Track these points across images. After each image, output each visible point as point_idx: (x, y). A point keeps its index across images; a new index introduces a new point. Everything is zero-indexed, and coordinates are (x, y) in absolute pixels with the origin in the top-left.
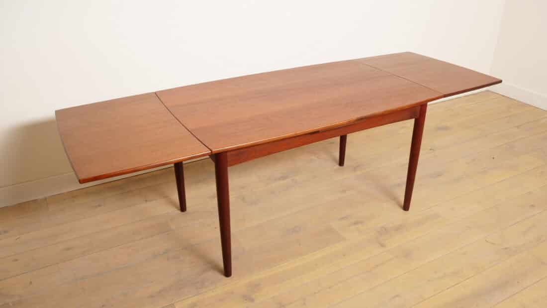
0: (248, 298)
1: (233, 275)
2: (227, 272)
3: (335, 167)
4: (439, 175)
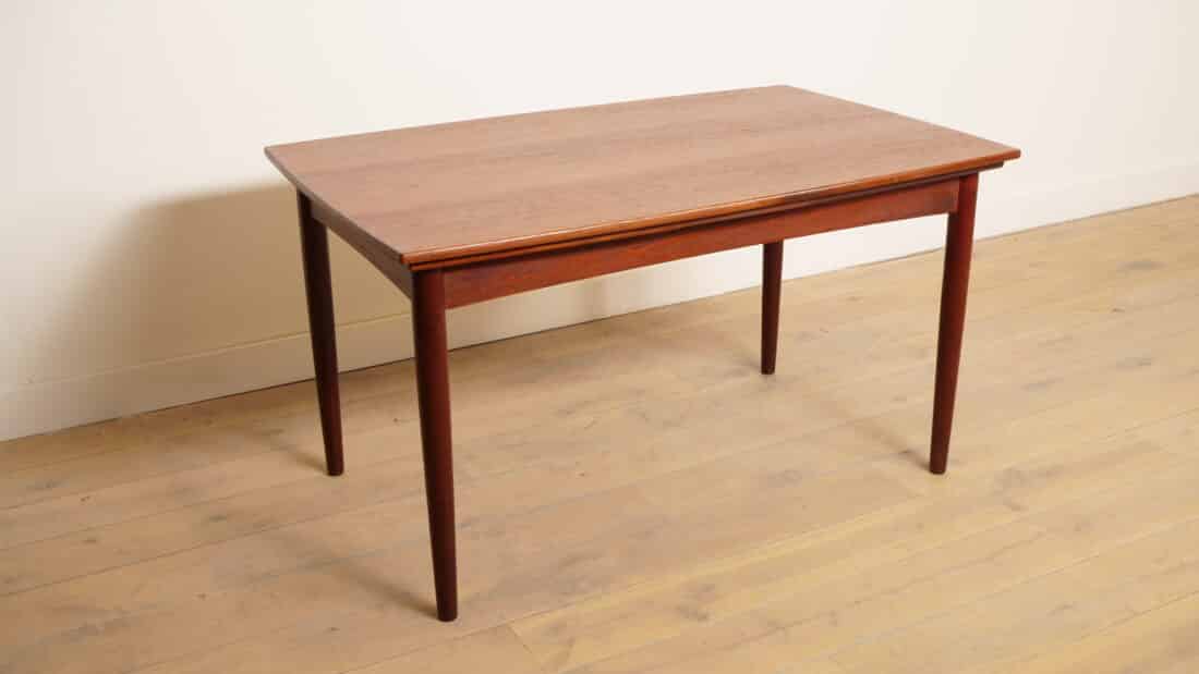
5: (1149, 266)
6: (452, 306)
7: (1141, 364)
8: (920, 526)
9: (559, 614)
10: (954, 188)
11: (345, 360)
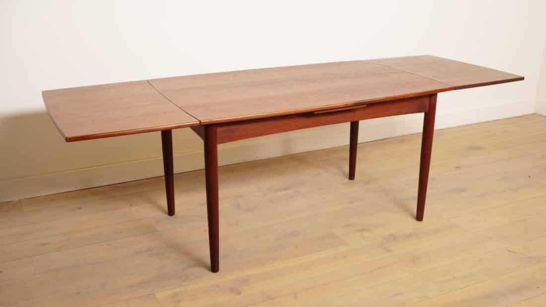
0: (235, 291)
1: (220, 271)
2: (214, 268)
3: (345, 181)
4: (463, 190)
5: (479, 148)
6: (221, 143)
7: (461, 191)
8: (345, 257)
9: (177, 290)
10: (426, 102)
11: (177, 169)
